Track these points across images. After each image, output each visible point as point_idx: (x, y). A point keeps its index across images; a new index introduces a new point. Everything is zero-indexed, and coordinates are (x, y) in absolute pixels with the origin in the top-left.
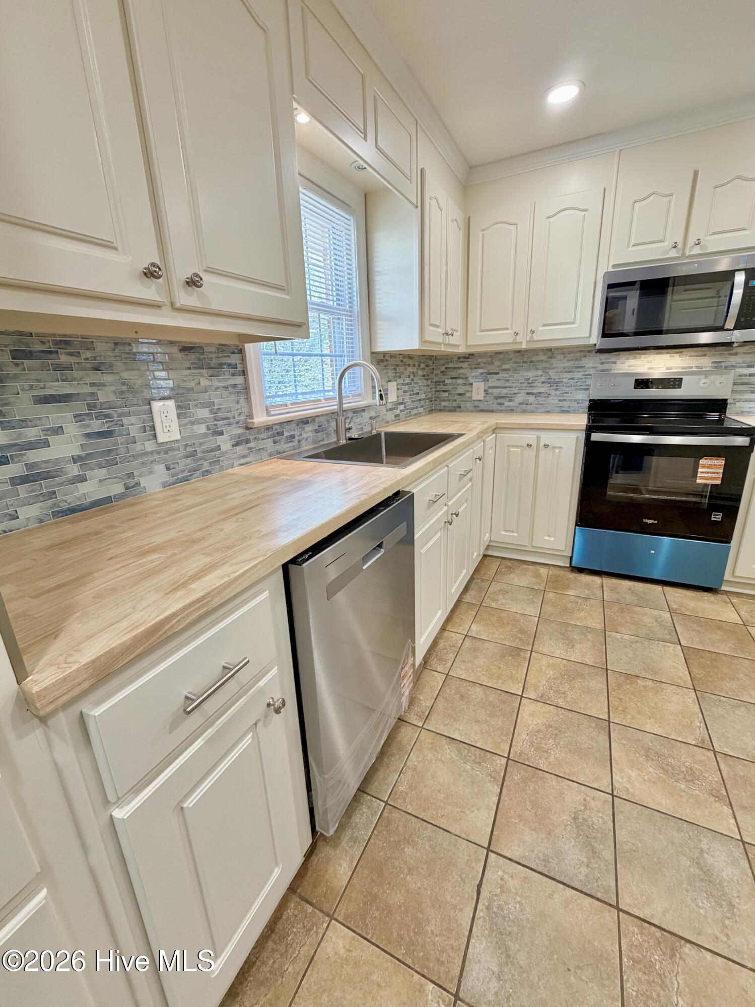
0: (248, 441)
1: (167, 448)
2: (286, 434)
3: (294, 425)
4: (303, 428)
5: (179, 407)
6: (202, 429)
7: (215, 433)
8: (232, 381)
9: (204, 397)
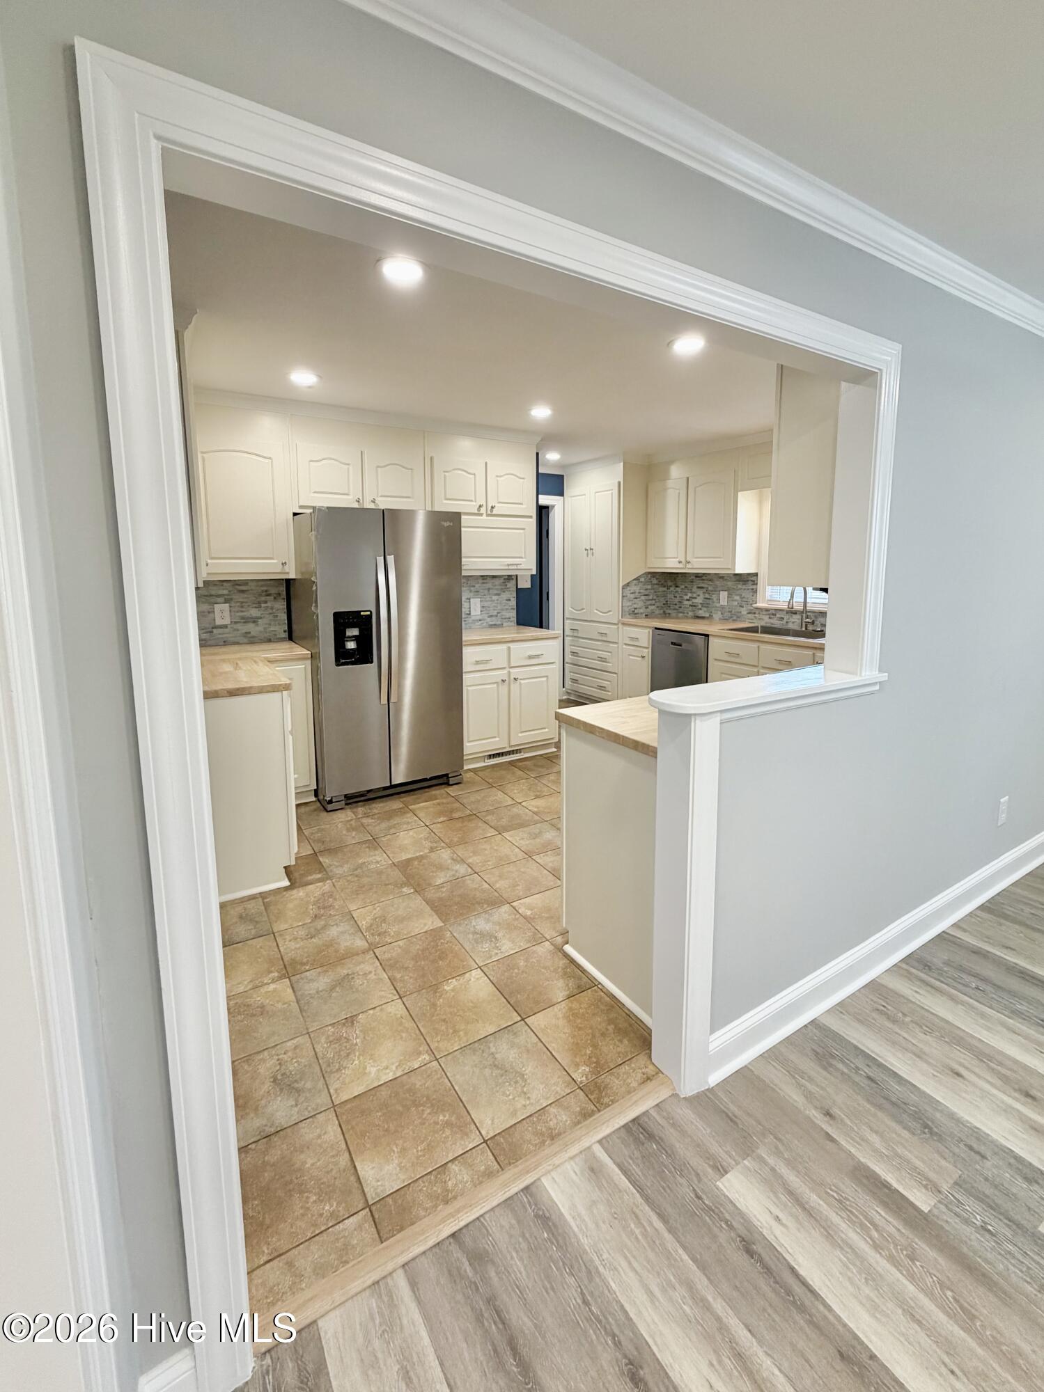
0: (755, 613)
1: (723, 607)
2: (778, 616)
5: (729, 594)
6: (736, 603)
7: (741, 606)
8: (751, 587)
9: (738, 592)
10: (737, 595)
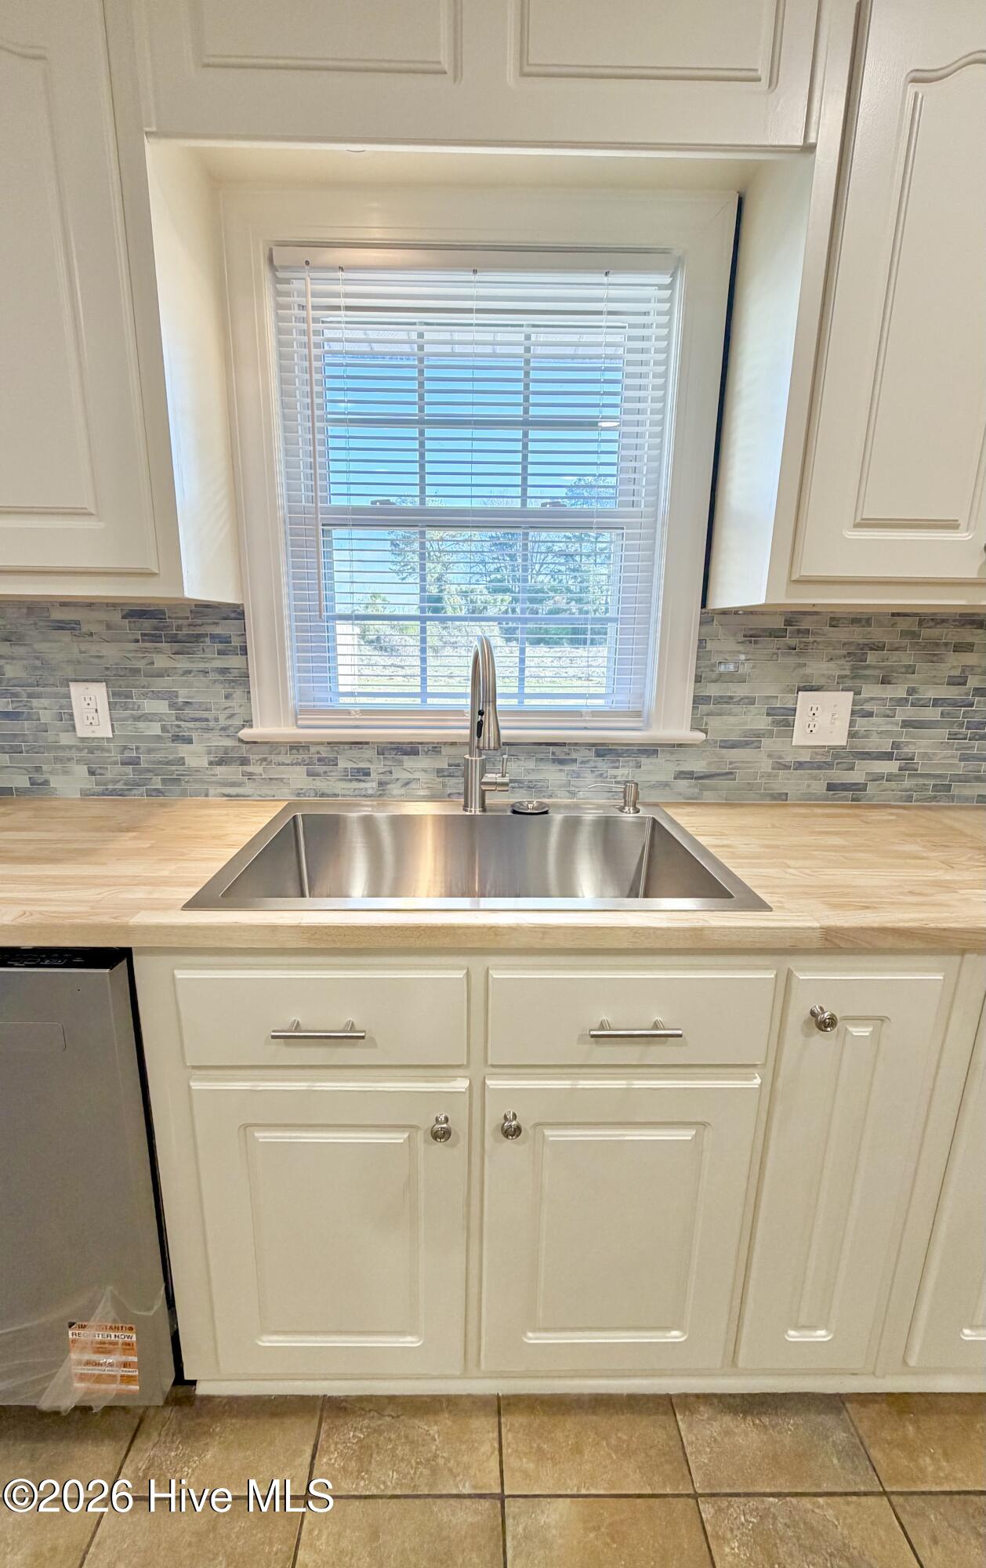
0: (244, 762)
1: (94, 747)
2: (343, 764)
3: (369, 753)
4: (400, 763)
5: (115, 694)
7: (176, 738)
8: (219, 663)
9: (161, 684)
10: (157, 696)
